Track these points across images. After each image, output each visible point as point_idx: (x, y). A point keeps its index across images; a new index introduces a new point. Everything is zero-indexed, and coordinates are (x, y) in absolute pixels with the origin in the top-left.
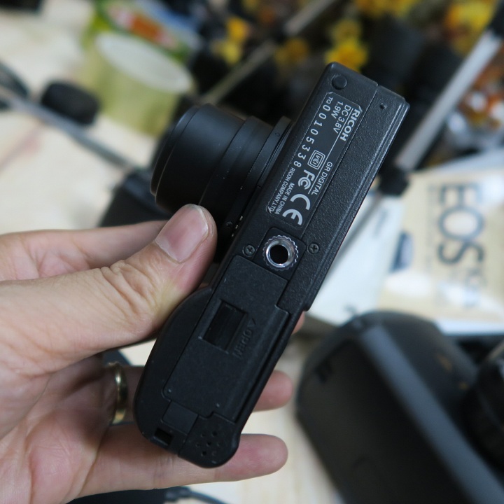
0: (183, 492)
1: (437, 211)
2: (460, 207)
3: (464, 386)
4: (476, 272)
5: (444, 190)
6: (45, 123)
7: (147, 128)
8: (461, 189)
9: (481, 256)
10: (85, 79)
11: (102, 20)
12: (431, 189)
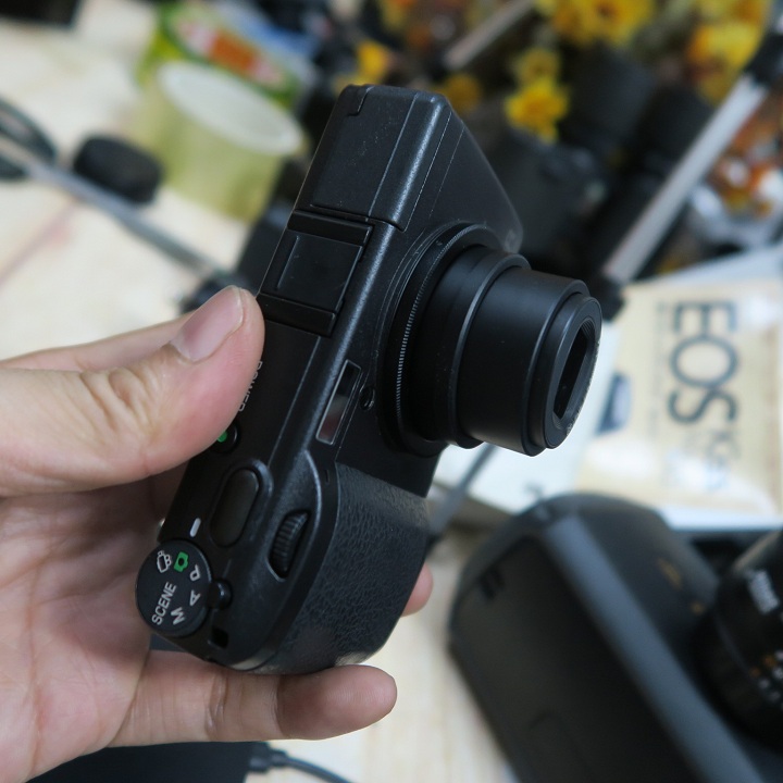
0: (276, 759)
1: (669, 342)
2: (704, 337)
3: (698, 608)
4: (724, 437)
5: (680, 310)
6: (80, 200)
7: (233, 209)
8: (705, 309)
9: (732, 412)
10: (142, 133)
11: (168, 42)
12: (661, 308)
